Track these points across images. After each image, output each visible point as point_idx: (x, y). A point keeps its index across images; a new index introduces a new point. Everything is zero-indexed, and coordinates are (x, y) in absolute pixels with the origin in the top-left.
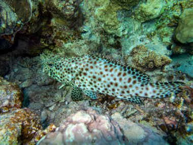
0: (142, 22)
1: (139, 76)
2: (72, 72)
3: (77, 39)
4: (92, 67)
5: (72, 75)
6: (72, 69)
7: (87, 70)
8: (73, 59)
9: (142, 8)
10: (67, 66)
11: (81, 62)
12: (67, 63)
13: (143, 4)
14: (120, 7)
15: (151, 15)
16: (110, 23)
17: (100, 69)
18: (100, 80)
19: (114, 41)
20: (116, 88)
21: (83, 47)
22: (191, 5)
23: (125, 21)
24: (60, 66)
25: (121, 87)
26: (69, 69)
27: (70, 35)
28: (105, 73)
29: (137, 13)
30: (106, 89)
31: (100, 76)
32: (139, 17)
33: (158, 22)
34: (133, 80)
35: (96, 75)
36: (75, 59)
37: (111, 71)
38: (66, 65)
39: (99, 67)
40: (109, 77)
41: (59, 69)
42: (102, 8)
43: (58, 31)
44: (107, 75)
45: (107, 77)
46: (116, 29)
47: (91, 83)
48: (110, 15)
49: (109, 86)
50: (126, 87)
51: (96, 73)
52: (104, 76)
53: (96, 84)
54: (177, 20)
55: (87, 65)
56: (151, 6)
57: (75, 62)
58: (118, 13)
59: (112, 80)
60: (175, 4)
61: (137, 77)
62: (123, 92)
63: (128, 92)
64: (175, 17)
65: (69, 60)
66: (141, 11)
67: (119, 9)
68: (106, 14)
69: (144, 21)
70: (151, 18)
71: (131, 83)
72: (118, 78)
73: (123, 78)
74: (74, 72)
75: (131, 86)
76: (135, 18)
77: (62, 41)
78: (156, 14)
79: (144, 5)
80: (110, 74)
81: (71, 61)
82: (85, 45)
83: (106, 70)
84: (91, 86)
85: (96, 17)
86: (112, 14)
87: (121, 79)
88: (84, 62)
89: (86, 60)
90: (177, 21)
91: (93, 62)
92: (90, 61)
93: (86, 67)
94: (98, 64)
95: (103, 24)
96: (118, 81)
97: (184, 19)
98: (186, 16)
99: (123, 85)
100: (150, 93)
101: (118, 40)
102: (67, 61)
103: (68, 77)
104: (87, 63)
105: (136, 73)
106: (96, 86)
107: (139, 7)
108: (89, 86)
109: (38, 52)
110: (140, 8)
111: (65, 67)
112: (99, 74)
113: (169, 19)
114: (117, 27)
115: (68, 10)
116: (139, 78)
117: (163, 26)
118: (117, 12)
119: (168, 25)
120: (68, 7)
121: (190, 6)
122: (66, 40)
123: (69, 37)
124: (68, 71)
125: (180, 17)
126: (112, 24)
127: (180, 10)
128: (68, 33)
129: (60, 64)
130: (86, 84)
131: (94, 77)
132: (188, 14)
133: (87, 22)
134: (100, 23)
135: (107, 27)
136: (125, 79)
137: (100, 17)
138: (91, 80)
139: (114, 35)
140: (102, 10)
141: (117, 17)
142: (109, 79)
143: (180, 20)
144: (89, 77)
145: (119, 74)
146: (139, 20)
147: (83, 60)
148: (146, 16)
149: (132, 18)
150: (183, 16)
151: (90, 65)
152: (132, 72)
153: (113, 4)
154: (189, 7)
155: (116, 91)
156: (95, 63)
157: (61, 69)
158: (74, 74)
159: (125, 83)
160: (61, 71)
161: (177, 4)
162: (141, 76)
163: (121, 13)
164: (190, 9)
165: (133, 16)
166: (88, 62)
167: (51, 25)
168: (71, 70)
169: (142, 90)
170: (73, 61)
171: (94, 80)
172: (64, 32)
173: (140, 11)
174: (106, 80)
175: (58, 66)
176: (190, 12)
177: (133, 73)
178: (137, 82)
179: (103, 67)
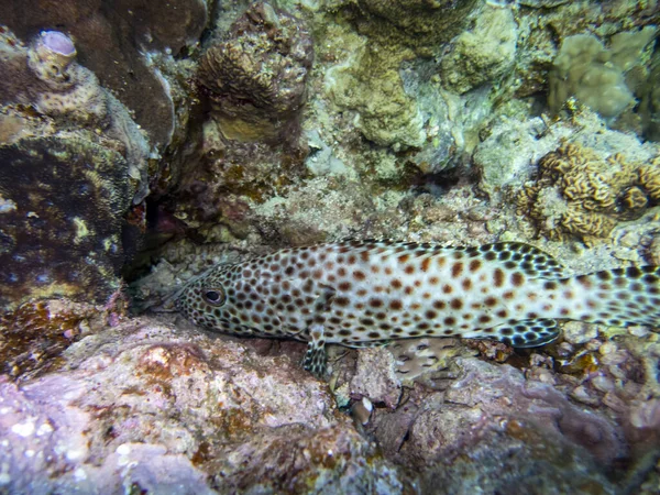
0: (463, 90)
1: (523, 260)
2: (300, 303)
3: (296, 179)
4: (359, 275)
5: (306, 312)
6: (296, 293)
7: (345, 287)
8: (284, 262)
9: (464, 45)
10: (276, 291)
11: (318, 265)
12: (272, 280)
13: (466, 33)
14: (407, 52)
15: (495, 64)
16: (385, 109)
17: (388, 271)
18: (396, 305)
19: (397, 164)
20: (458, 315)
21: (327, 201)
22: (579, 25)
23: (422, 94)
24: (248, 295)
25: (476, 306)
26: (286, 299)
27: (272, 171)
28: (407, 280)
29: (451, 63)
30: (423, 326)
31: (395, 295)
32: (454, 77)
33: (497, 88)
34: (508, 274)
35: (382, 295)
36: (294, 261)
37: (424, 266)
38: (269, 287)
39: (382, 266)
40: (425, 287)
41: (249, 305)
42: (346, 65)
43: (228, 165)
44: (417, 284)
45: (418, 292)
46: (405, 124)
47: (368, 323)
48: (376, 82)
49: (431, 315)
50: (491, 302)
51: (378, 289)
52: (408, 291)
53: (388, 321)
54: (544, 73)
55: (342, 272)
56: (488, 38)
57: (298, 272)
58: (402, 72)
59: (438, 295)
60: (535, 26)
61: (519, 263)
62: (485, 319)
63: (502, 314)
64: (536, 65)
65: (275, 268)
66: (462, 55)
67: (406, 59)
68: (360, 80)
69: (468, 88)
70: (495, 71)
71: (507, 285)
72: (456, 284)
73: (474, 277)
74: (310, 300)
75: (508, 295)
76: (442, 83)
77: (243, 198)
78: (506, 58)
79: (467, 37)
80: (424, 277)
81: (282, 270)
82: (333, 193)
83: (410, 270)
84: (370, 330)
85: (332, 97)
86: (386, 79)
87: (467, 284)
88: (329, 265)
89: (333, 256)
90: (544, 77)
91: (358, 257)
92: (346, 256)
93: (340, 280)
94: (375, 259)
95: (358, 117)
96: (458, 292)
97: (566, 67)
98: (572, 57)
99: (480, 298)
100: (578, 307)
101: (411, 158)
102: (267, 275)
103: (294, 320)
104: (337, 266)
105: (512, 253)
106: (385, 327)
107: (454, 44)
108: (361, 329)
109: (146, 260)
110: (458, 49)
111: (271, 295)
112: (388, 291)
113: (522, 75)
114: (407, 115)
115: (286, 82)
116: (526, 266)
117: (505, 97)
118: (397, 70)
119: (517, 92)
120: (288, 71)
121: (574, 27)
122: (259, 190)
123: (269, 179)
124: (285, 305)
125: (555, 63)
126: (392, 108)
127: (549, 44)
128: (264, 167)
129: (247, 288)
130: (351, 328)
131: (376, 303)
132: (576, 51)
133: (307, 117)
134: (345, 113)
135: (375, 123)
136: (482, 278)
137: (346, 93)
138: (368, 313)
139: (398, 145)
140: (346, 71)
141: (402, 83)
142: (426, 296)
143: (554, 73)
144: (359, 306)
145: (457, 269)
146: (455, 86)
147: (322, 257)
148: (478, 69)
149: (435, 82)
150: (563, 60)
151: (351, 269)
152: (498, 254)
153: (381, 44)
154: (573, 33)
155: (460, 321)
156: (365, 256)
157: (255, 303)
158: (312, 309)
159: (484, 290)
160: (259, 308)
161: (539, 27)
162: (528, 258)
163: (409, 70)
164: (577, 37)
165: (437, 78)
166: (340, 260)
167: (206, 149)
168: (294, 299)
169: (550, 301)
170: (290, 271)
171: (377, 310)
172: (251, 164)
173: (457, 57)
174: (419, 300)
175: (241, 296)
176: (579, 44)
177: (504, 256)
178: (526, 277)
179: (393, 262)
